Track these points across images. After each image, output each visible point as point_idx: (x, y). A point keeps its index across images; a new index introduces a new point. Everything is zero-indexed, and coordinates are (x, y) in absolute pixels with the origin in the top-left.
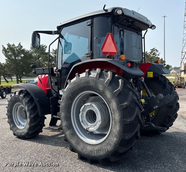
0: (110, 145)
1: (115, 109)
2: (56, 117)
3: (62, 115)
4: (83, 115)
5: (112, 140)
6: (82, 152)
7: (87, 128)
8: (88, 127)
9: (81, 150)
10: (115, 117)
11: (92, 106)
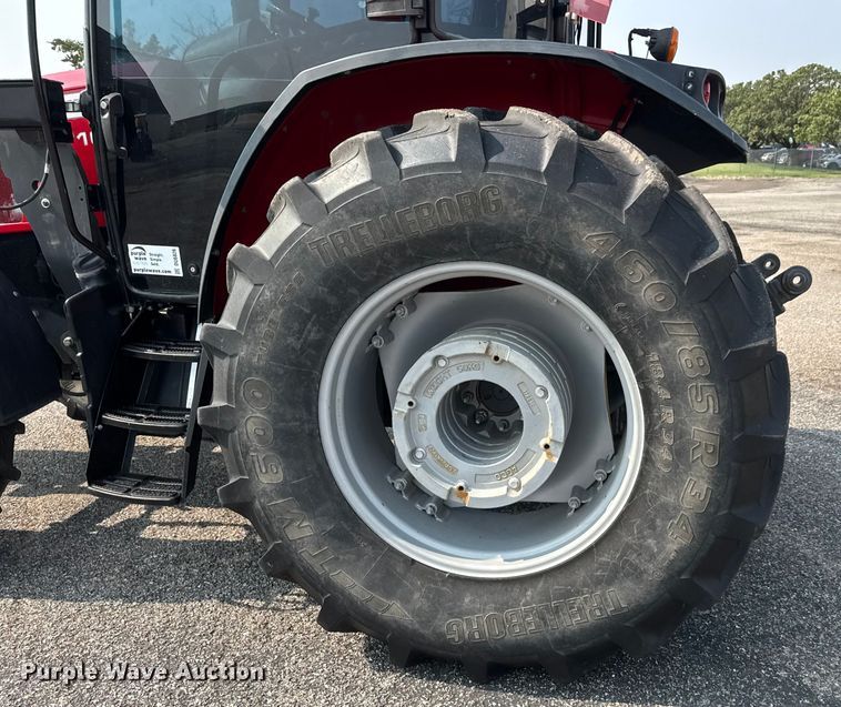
0: (637, 574)
1: (689, 374)
2: (132, 421)
3: (251, 427)
4: (417, 413)
5: (648, 548)
6: (427, 632)
7: (450, 491)
8: (461, 484)
9: (421, 623)
10: (683, 423)
11: (496, 358)
